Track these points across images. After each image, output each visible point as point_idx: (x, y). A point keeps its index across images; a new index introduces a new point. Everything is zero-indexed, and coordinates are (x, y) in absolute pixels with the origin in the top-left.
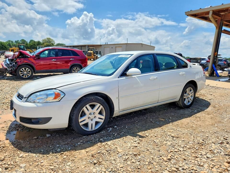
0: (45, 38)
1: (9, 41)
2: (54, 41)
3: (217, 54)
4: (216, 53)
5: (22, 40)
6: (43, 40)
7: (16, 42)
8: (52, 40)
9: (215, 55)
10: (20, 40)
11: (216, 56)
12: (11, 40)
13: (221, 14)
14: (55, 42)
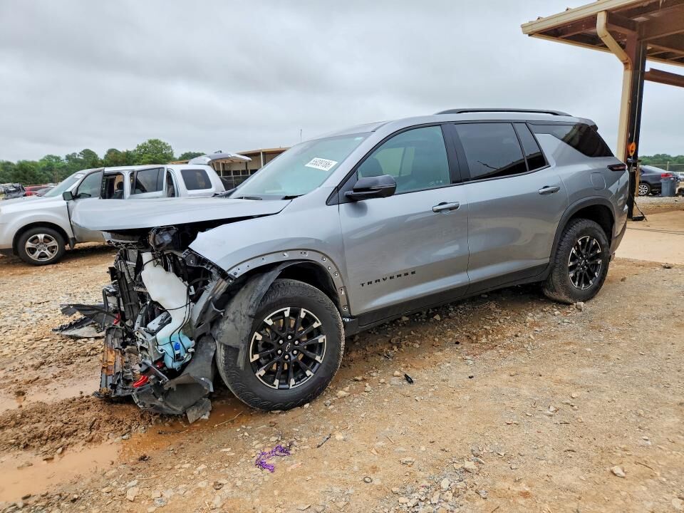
0: (143, 142)
1: (50, 157)
2: (169, 148)
3: (634, 149)
4: (633, 144)
5: (84, 151)
6: (138, 146)
7: (68, 157)
8: (164, 144)
9: (628, 152)
10: (78, 153)
11: (631, 154)
12: (54, 155)
13: (636, 19)
14: (173, 148)
